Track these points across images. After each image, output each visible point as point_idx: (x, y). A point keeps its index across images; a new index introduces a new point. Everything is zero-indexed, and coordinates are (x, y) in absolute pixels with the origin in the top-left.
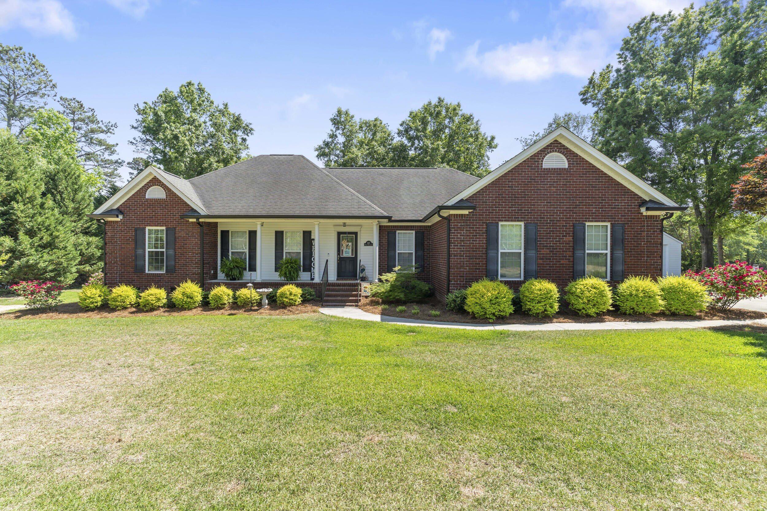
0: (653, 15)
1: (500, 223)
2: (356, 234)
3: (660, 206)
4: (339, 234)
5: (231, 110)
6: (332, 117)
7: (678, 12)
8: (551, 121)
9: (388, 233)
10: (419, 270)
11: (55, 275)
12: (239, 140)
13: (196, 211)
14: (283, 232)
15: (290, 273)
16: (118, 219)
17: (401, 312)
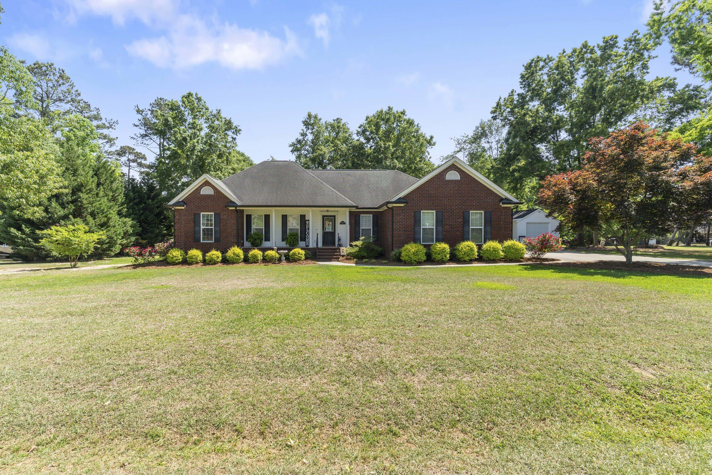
0: (538, 57)
1: (422, 211)
2: (334, 216)
3: (509, 202)
4: (323, 216)
5: (223, 115)
6: (304, 120)
7: (555, 55)
8: (478, 125)
9: (355, 216)
10: (375, 239)
11: (109, 246)
12: (230, 139)
13: (234, 202)
14: (287, 215)
15: (293, 242)
16: (183, 208)
17: (366, 262)
